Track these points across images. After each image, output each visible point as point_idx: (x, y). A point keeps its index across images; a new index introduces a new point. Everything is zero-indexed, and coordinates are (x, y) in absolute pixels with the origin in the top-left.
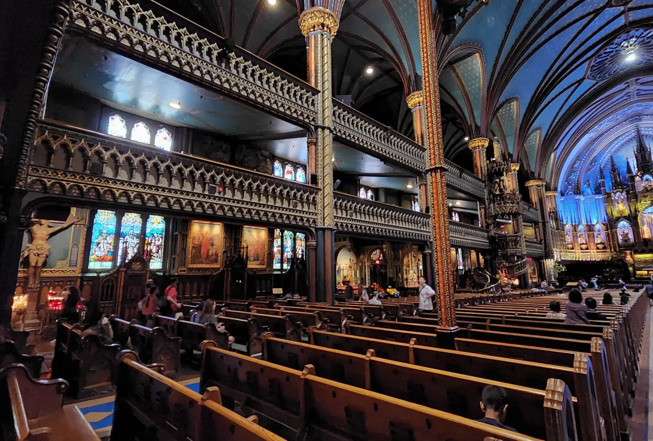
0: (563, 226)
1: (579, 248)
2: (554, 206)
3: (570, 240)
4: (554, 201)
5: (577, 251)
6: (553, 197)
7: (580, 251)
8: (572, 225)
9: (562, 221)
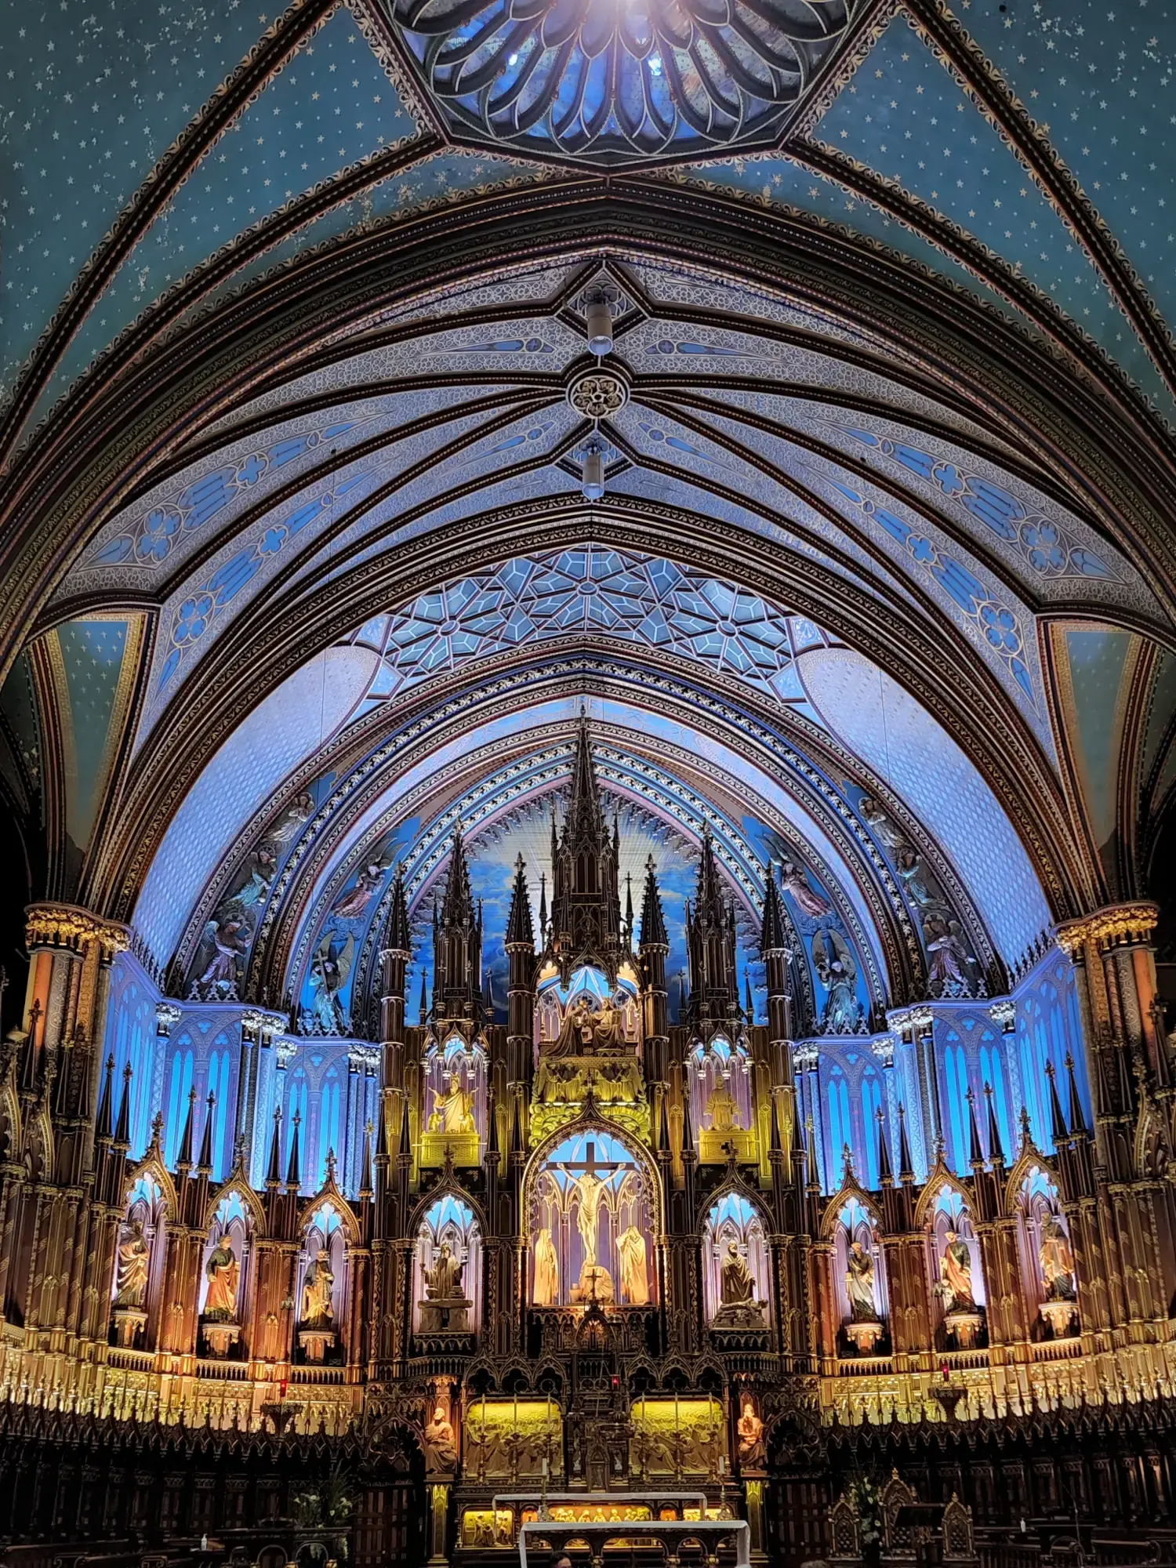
0: (118, 1171)
1: (189, 1342)
2: (84, 1017)
3: (139, 1282)
4: (88, 983)
5: (172, 1360)
6: (92, 955)
7: (189, 1362)
8: (178, 1179)
9: (123, 1137)
